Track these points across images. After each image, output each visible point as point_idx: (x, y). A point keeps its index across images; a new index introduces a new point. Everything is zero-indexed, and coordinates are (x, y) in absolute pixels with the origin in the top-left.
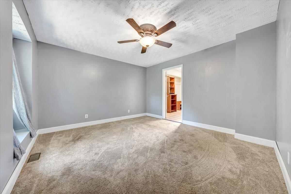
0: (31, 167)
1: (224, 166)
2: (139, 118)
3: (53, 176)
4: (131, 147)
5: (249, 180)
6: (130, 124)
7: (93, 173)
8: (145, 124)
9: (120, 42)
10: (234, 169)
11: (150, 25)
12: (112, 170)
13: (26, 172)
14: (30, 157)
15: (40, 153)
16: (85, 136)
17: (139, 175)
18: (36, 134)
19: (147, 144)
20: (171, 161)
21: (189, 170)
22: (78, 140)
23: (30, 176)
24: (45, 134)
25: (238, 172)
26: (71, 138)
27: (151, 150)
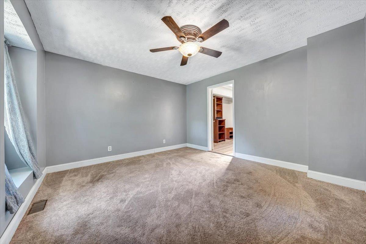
0: (32, 222)
1: (301, 219)
2: (178, 150)
3: (62, 235)
4: (169, 191)
5: (341, 241)
6: (167, 158)
7: (118, 230)
8: (186, 158)
9: (153, 51)
10: (316, 224)
11: (192, 26)
12: (144, 226)
13: (24, 228)
14: (33, 205)
15: (47, 201)
16: (108, 176)
17: (182, 234)
18: (42, 174)
19: (191, 187)
20: (226, 211)
21: (252, 225)
22: (98, 180)
23: (30, 235)
24: (54, 173)
25: (323, 229)
26: (89, 178)
27: (197, 194)
